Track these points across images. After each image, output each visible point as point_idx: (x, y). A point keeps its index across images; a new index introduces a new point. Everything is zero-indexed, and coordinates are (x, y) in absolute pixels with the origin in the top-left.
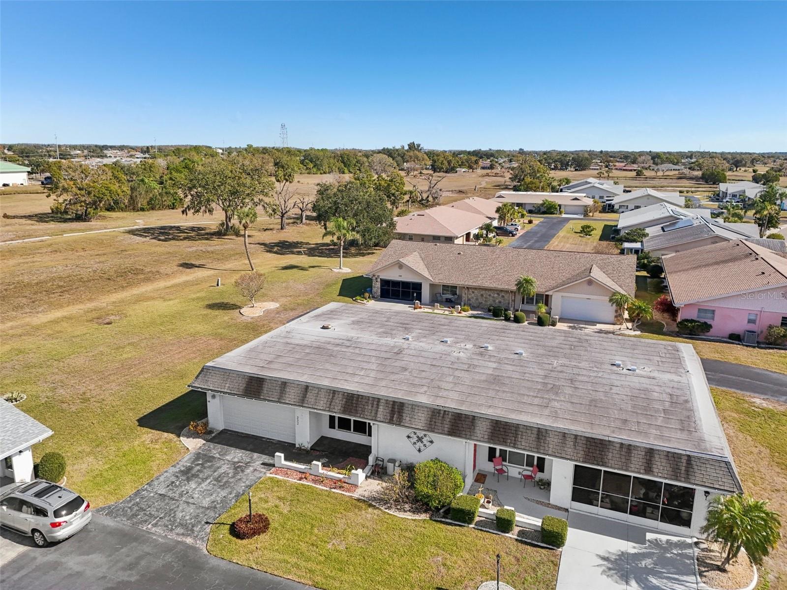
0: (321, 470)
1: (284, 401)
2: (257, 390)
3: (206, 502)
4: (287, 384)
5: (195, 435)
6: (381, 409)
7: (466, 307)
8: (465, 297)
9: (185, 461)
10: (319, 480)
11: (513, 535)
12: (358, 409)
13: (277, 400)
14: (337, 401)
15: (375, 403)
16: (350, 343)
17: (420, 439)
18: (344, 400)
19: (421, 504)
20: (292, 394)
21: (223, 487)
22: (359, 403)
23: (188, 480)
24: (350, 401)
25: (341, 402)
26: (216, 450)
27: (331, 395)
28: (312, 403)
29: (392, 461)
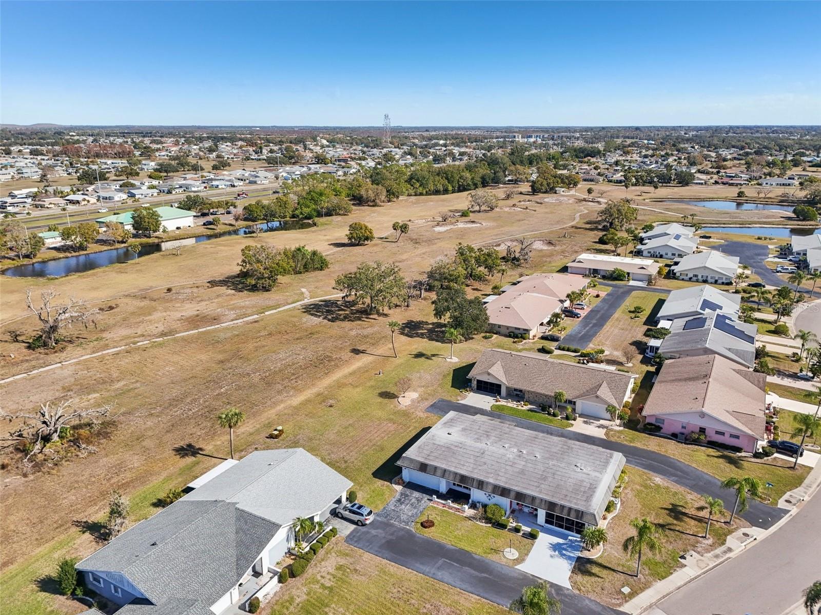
0: (452, 504)
1: (436, 475)
2: (424, 469)
3: (410, 514)
4: (437, 468)
5: (399, 484)
6: (475, 483)
7: (526, 403)
8: (526, 396)
9: (398, 496)
10: (451, 508)
11: (521, 534)
12: (465, 481)
13: (433, 474)
14: (457, 477)
15: (472, 480)
16: (461, 445)
17: (490, 495)
18: (460, 477)
19: (488, 520)
20: (439, 473)
21: (415, 508)
22: (466, 479)
23: (401, 504)
24: (462, 478)
26: (408, 491)
27: (455, 474)
28: (447, 477)
29: (479, 502)
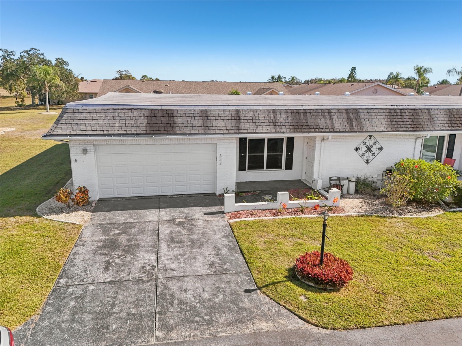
0: (292, 202)
1: (212, 132)
2: (169, 125)
3: (202, 268)
4: (209, 112)
10: (295, 211)
12: (309, 124)
13: (203, 132)
14: (282, 120)
15: (327, 114)
17: (369, 149)
18: (290, 118)
20: (220, 122)
21: (195, 246)
22: (309, 118)
23: (129, 253)
24: (298, 117)
25: (287, 121)
27: (272, 115)
28: (252, 127)
29: (347, 178)
